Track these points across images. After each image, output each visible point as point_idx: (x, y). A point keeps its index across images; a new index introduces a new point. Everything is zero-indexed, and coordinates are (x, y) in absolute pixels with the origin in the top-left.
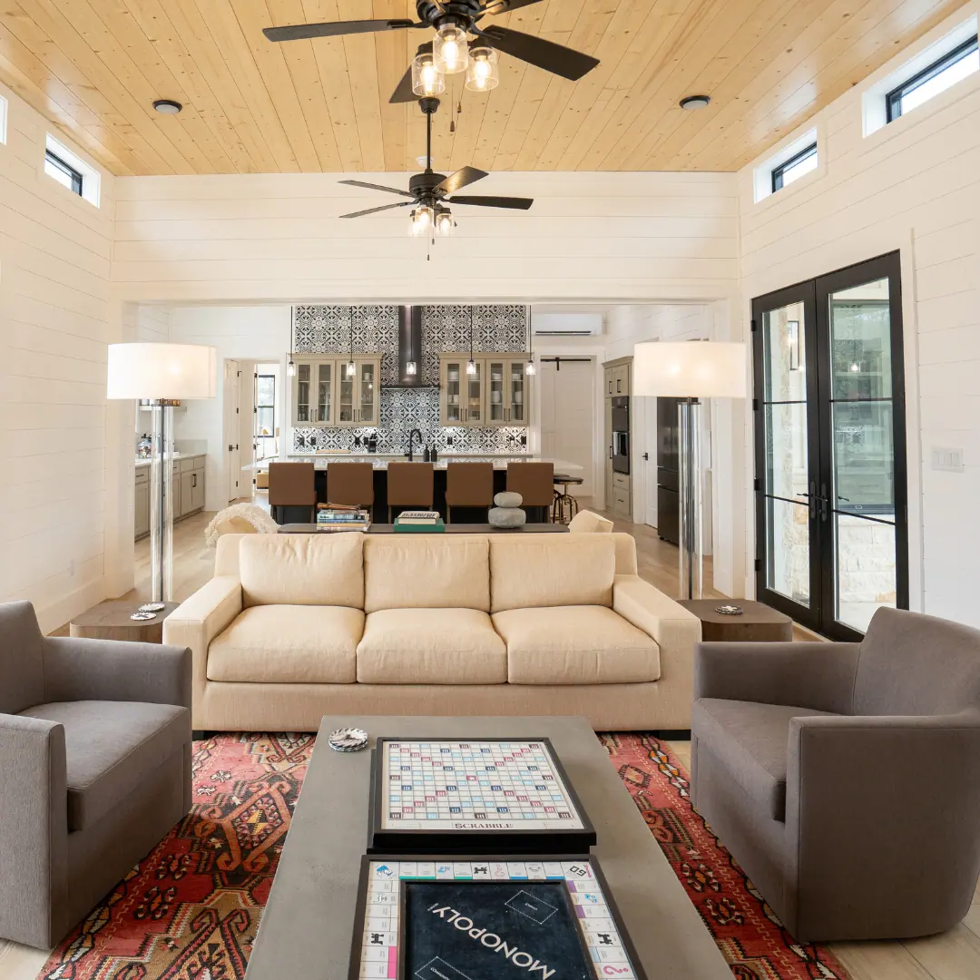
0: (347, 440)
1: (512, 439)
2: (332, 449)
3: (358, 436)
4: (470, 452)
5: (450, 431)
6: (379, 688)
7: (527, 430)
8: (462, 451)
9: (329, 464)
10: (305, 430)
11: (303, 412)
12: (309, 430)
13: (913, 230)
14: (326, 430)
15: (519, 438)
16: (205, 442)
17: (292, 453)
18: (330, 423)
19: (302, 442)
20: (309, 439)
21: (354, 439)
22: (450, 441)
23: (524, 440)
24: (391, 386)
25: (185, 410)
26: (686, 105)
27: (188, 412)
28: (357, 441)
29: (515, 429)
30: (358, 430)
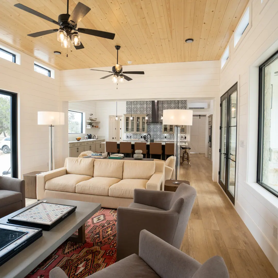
0: (139, 137)
1: (182, 137)
2: (135, 139)
3: (142, 136)
4: (171, 140)
5: (165, 135)
6: (80, 194)
7: (186, 135)
8: (169, 140)
9: (120, 142)
10: (129, 134)
11: (127, 129)
12: (130, 134)
13: (240, 75)
14: (134, 134)
15: (184, 137)
16: (104, 137)
17: (125, 140)
18: (134, 132)
19: (128, 137)
20: (130, 136)
21: (141, 136)
22: (166, 137)
23: (185, 138)
24: (150, 123)
25: (100, 128)
26: (187, 41)
27: (100, 129)
28: (142, 137)
29: (183, 134)
30: (142, 134)
